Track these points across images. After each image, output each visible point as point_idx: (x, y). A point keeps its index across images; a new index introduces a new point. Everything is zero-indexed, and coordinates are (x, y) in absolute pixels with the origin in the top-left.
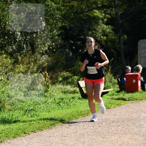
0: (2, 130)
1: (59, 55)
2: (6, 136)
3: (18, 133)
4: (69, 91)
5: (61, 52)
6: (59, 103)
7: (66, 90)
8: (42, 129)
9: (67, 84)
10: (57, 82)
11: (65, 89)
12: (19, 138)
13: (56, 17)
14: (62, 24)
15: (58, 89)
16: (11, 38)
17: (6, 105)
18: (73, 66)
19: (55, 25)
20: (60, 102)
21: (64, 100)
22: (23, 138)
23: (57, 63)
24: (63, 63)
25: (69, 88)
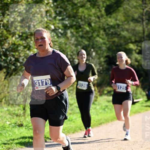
0: (65, 128)
1: (104, 75)
2: (68, 132)
3: (76, 130)
5: (106, 73)
6: (104, 109)
8: (93, 127)
10: (103, 94)
13: (103, 49)
14: (107, 54)
15: (104, 99)
19: (102, 54)
21: (108, 107)
22: (79, 133)
23: (103, 81)
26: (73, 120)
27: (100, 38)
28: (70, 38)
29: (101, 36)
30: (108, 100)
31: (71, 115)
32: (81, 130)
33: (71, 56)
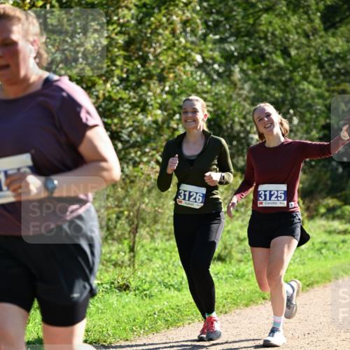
0: (227, 294)
1: (320, 171)
2: (234, 304)
3: (254, 299)
4: (338, 231)
5: (324, 166)
6: (319, 250)
7: (332, 229)
9: (334, 218)
10: (317, 215)
11: (330, 226)
12: (255, 307)
13: (316, 109)
14: (325, 121)
15: (319, 227)
16: (242, 144)
17: (233, 253)
18: (343, 189)
19: (315, 122)
20: (322, 248)
21: (329, 245)
22: (260, 306)
23: (316, 185)
24: (327, 185)
25: (337, 225)
26: (247, 276)
27: (310, 83)
28: (239, 85)
29: (311, 78)
30: (329, 229)
31: (242, 264)
32: (264, 299)
33: (242, 125)
